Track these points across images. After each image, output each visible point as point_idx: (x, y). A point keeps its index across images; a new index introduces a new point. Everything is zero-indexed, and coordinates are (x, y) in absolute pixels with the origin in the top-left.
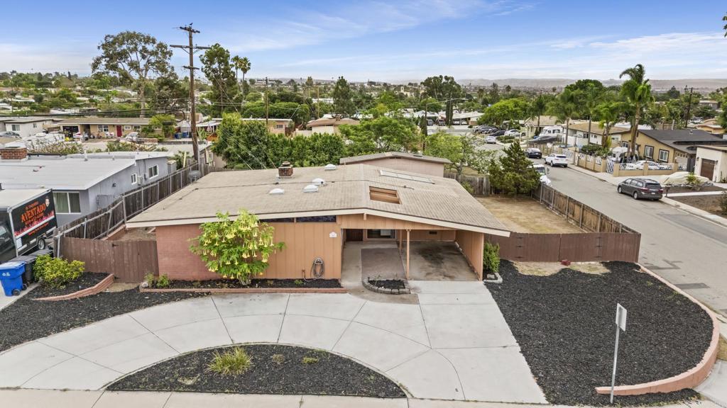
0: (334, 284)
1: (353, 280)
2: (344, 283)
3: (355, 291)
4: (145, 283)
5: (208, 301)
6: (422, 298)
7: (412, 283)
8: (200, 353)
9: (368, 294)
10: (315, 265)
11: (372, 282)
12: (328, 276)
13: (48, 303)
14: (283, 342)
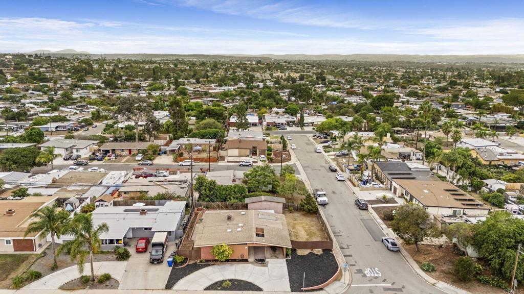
0: (246, 261)
1: (251, 259)
2: (249, 260)
3: (252, 263)
4: (198, 261)
5: (215, 266)
6: (269, 265)
7: (267, 260)
8: (219, 282)
9: (255, 264)
10: (241, 256)
11: (256, 260)
12: (245, 258)
13: (179, 268)
14: (236, 278)
